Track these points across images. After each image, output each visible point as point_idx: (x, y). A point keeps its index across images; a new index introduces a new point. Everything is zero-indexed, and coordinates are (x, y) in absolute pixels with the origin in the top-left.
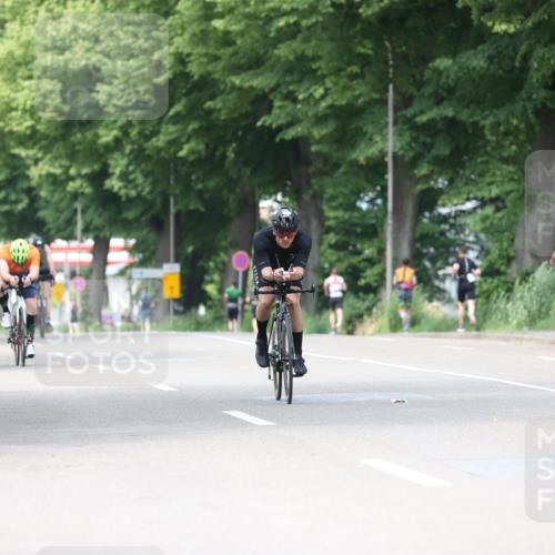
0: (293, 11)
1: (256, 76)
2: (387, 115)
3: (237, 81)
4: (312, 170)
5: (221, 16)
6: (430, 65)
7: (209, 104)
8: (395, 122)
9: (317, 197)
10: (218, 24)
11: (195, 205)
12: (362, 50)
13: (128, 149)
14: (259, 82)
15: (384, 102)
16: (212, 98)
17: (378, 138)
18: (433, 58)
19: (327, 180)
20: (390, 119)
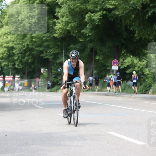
0: (46, 37)
1: (40, 48)
2: (63, 55)
3: (37, 49)
4: (50, 64)
5: (34, 38)
6: (70, 46)
7: (33, 53)
8: (64, 56)
9: (51, 69)
10: (34, 40)
11: (30, 70)
12: (58, 44)
13: (19, 60)
14: (41, 49)
15: (62, 53)
16: (33, 52)
17: (61, 59)
18: (70, 45)
19: (53, 66)
20: (64, 55)
